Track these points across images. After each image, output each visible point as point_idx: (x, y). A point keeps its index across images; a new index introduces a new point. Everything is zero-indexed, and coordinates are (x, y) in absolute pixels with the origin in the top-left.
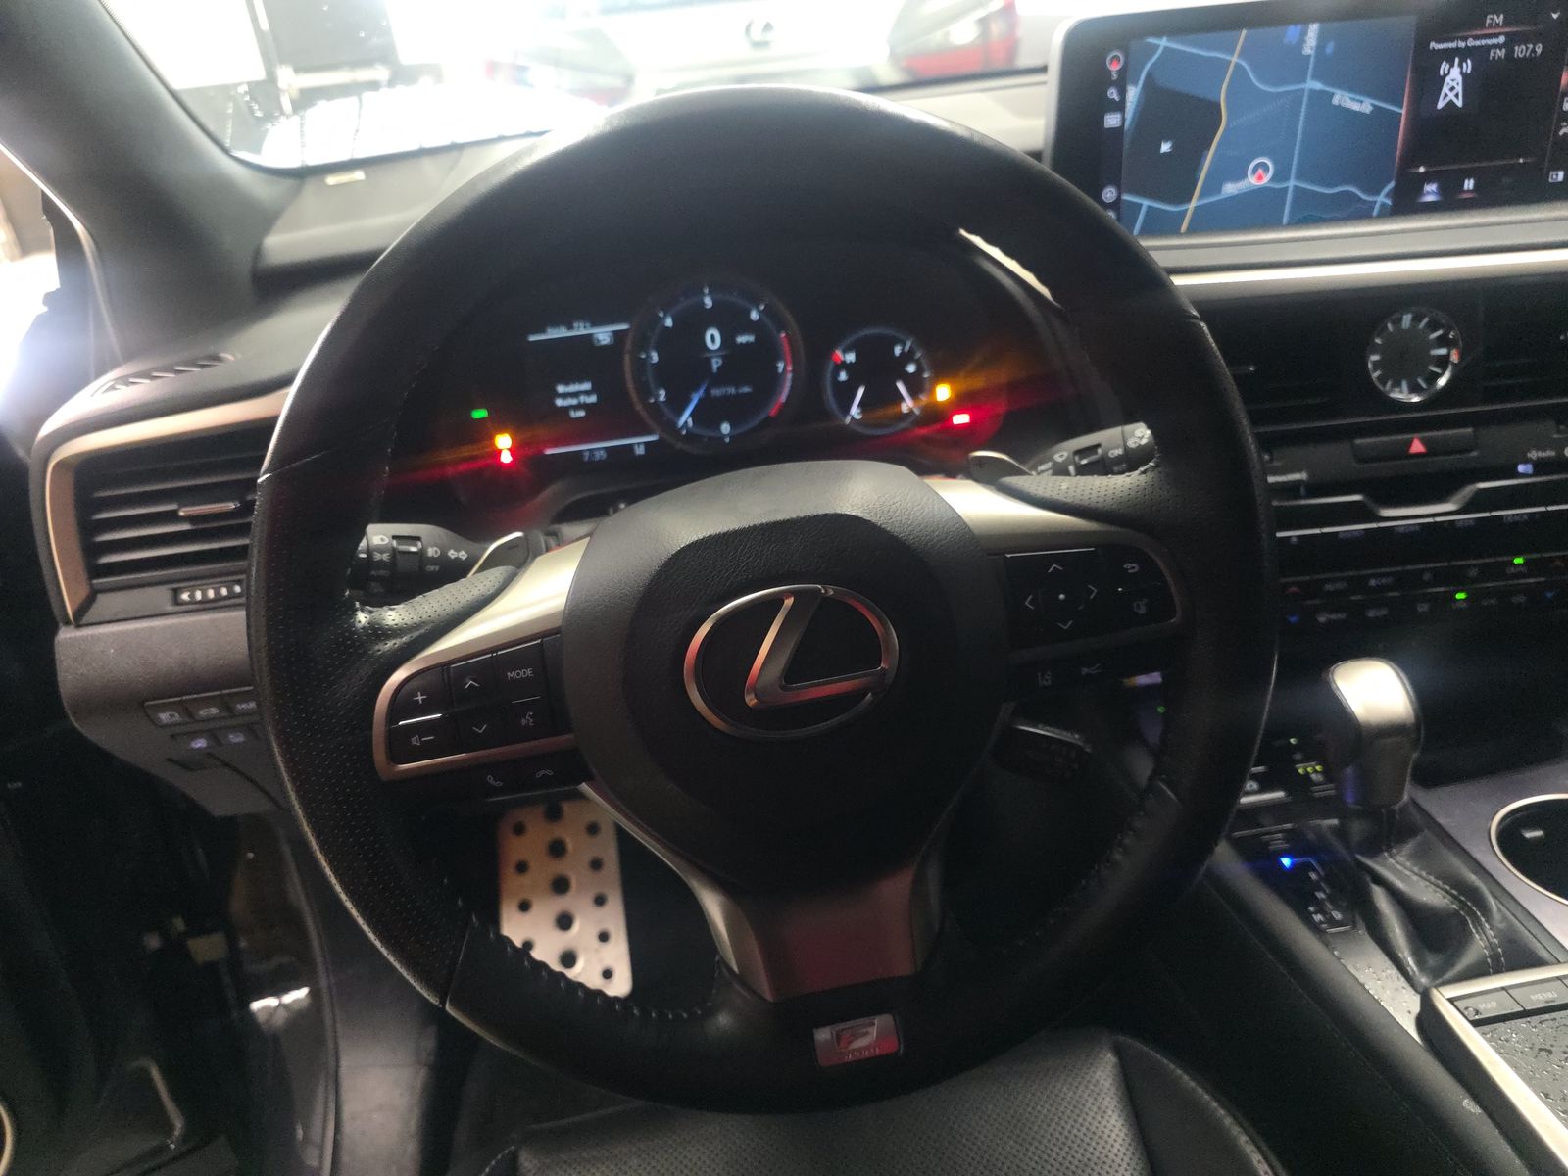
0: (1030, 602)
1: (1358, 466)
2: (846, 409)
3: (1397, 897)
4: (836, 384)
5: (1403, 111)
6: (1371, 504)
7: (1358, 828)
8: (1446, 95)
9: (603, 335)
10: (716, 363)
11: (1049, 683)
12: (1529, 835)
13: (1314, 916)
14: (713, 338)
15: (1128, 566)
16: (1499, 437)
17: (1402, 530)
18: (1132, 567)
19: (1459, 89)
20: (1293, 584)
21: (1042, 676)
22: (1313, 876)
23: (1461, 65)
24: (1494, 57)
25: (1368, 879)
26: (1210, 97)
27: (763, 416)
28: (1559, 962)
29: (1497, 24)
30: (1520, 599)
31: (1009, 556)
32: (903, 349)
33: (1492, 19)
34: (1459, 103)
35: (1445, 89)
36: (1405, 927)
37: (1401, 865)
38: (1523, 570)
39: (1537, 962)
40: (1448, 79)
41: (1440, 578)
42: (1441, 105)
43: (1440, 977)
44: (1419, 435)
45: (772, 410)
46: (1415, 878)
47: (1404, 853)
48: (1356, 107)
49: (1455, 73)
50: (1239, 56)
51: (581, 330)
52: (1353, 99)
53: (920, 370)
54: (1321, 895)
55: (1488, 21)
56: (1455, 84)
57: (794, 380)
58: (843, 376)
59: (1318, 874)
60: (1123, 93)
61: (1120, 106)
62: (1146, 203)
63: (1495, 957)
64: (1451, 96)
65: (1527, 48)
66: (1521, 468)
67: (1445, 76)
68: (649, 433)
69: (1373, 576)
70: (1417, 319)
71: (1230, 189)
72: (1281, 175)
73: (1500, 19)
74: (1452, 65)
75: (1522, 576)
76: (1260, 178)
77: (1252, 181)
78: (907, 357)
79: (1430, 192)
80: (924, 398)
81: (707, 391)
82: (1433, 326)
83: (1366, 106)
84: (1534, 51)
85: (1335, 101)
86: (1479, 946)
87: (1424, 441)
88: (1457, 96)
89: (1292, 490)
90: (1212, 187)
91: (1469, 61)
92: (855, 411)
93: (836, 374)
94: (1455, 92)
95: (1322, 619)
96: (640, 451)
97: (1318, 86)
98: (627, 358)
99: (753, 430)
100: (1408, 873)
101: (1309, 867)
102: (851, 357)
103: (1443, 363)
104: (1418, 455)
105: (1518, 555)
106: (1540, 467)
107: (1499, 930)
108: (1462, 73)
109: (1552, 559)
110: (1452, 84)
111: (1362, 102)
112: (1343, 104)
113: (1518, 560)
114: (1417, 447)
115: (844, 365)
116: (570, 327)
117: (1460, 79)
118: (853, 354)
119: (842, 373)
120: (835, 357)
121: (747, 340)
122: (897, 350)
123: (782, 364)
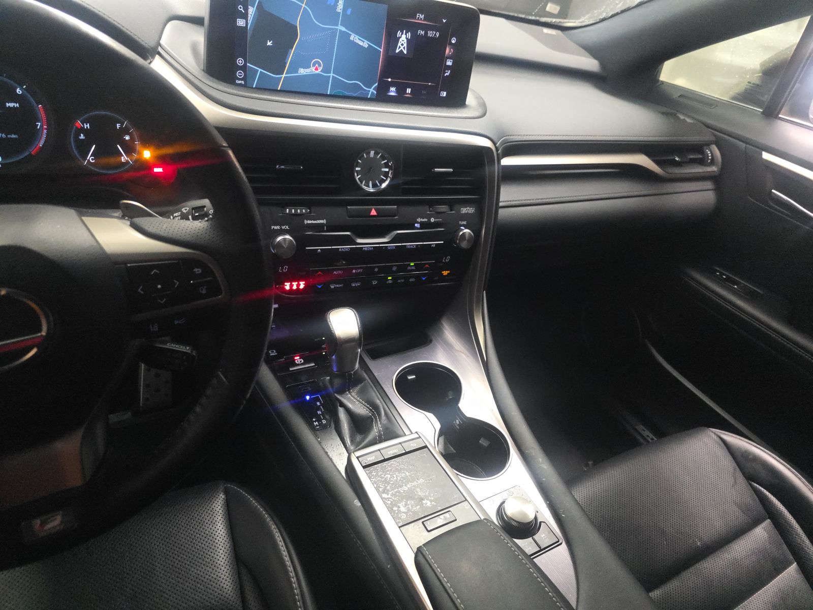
0: (142, 290)
1: (348, 218)
2: (85, 157)
3: (348, 411)
4: (77, 140)
5: (382, 50)
6: (353, 237)
7: (337, 382)
8: (400, 47)
11: (157, 329)
12: (410, 377)
13: (315, 423)
15: (196, 270)
16: (407, 211)
17: (366, 249)
18: (198, 271)
19: (405, 45)
20: (320, 270)
21: (153, 326)
22: (318, 404)
23: (406, 34)
24: (420, 34)
25: (338, 404)
26: (292, 22)
27: (27, 154)
28: (405, 435)
29: (421, 19)
30: (412, 280)
31: (129, 265)
32: (122, 126)
33: (419, 16)
34: (405, 52)
35: (399, 44)
36: (349, 424)
37: (353, 397)
38: (413, 268)
39: (397, 436)
40: (401, 40)
41: (382, 270)
42: (397, 51)
43: (358, 446)
44: (374, 207)
45: (33, 150)
46: (357, 403)
47: (355, 391)
48: (361, 43)
49: (404, 37)
50: (305, 5)
52: (359, 39)
53: (132, 139)
54: (319, 412)
55: (417, 16)
56: (403, 42)
57: (47, 134)
58: (82, 137)
59: (320, 403)
60: (246, 9)
61: (245, 16)
62: (260, 70)
63: (380, 436)
64: (402, 48)
65: (433, 33)
66: (416, 225)
67: (400, 38)
69: (355, 269)
70: (376, 153)
71: (302, 71)
72: (326, 70)
73: (422, 17)
74: (402, 34)
75: (413, 270)
76: (316, 69)
77: (312, 70)
78: (126, 131)
79: (393, 91)
80: (135, 156)
82: (383, 158)
83: (365, 44)
84: (435, 35)
85: (352, 38)
86: (375, 432)
87: (376, 210)
88: (404, 48)
89: (319, 227)
90: (294, 69)
91: (409, 33)
92: (90, 158)
93: (77, 134)
94: (403, 46)
95: (332, 287)
97: (344, 29)
99: (19, 162)
100: (355, 400)
101: (317, 399)
102: (87, 126)
103: (386, 174)
104: (374, 216)
105: (412, 262)
106: (423, 226)
107: (383, 424)
108: (406, 38)
109: (425, 264)
110: (402, 42)
111: (364, 42)
112: (355, 41)
113: (412, 264)
114: (373, 213)
115: (82, 130)
117: (406, 41)
118: (88, 124)
119: (82, 135)
120: (77, 124)
121: (14, 106)
122: (118, 126)
123: (39, 124)
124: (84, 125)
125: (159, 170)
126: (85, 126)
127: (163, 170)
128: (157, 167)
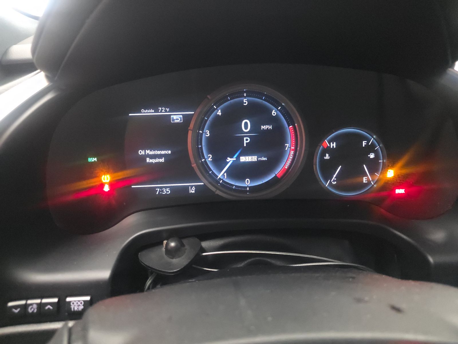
2: (328, 178)
4: (322, 160)
9: (177, 117)
10: (246, 141)
14: (246, 124)
27: (272, 176)
32: (368, 143)
45: (279, 173)
51: (163, 112)
53: (377, 157)
57: (294, 156)
58: (327, 157)
68: (199, 180)
78: (371, 148)
80: (377, 175)
81: (238, 158)
92: (333, 180)
93: (323, 154)
96: (192, 191)
98: (190, 133)
99: (265, 184)
102: (334, 145)
115: (328, 150)
116: (157, 111)
118: (335, 143)
119: (327, 155)
120: (324, 144)
121: (268, 128)
122: (364, 143)
123: (288, 145)
124: (330, 145)
125: (401, 191)
126: (332, 145)
127: (405, 191)
128: (399, 188)
